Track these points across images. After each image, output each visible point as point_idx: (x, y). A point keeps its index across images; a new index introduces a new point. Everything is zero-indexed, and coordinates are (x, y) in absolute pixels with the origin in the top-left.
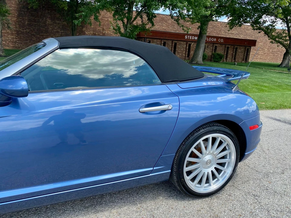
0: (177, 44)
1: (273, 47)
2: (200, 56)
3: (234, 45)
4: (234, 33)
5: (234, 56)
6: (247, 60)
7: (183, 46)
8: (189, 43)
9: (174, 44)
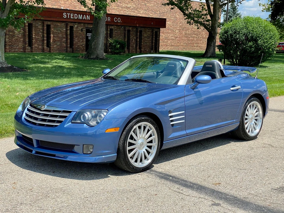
0: (51, 26)
1: (185, 28)
3: (136, 27)
5: (138, 43)
7: (61, 29)
8: (70, 25)
9: (46, 27)
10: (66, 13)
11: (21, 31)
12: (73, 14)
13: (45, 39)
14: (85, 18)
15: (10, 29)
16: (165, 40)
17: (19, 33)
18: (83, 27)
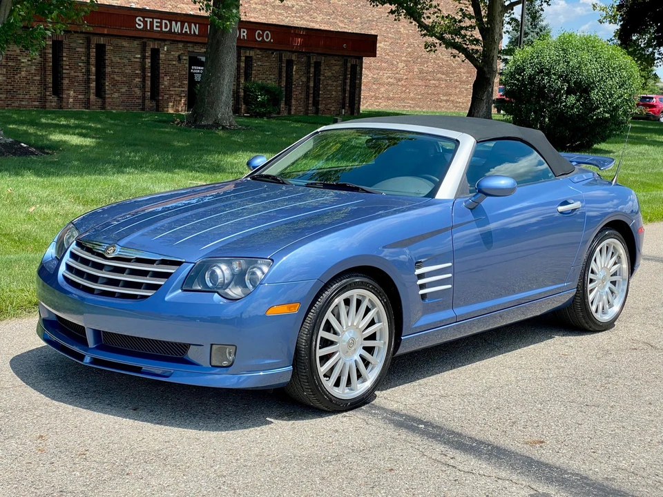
1: (421, 57)
3: (308, 54)
5: (312, 92)
7: (129, 56)
8: (152, 47)
9: (94, 50)
10: (144, 18)
11: (35, 59)
13: (91, 77)
14: (188, 30)
15: (9, 53)
16: (374, 86)
17: (30, 63)
18: (182, 52)
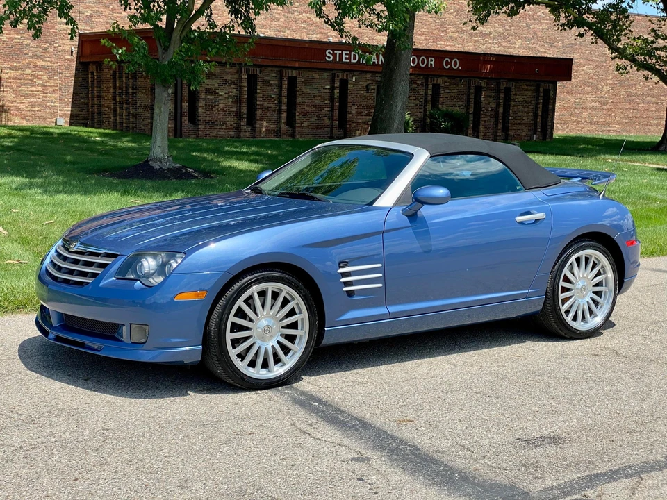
0: (299, 80)
2: (396, 125)
3: (498, 80)
4: (491, 33)
5: (501, 117)
6: (547, 130)
7: (319, 87)
8: (340, 77)
9: (286, 82)
10: (333, 51)
11: (232, 92)
12: (348, 53)
13: (283, 108)
14: (376, 61)
15: (208, 87)
16: (576, 111)
17: (227, 95)
18: (370, 81)
